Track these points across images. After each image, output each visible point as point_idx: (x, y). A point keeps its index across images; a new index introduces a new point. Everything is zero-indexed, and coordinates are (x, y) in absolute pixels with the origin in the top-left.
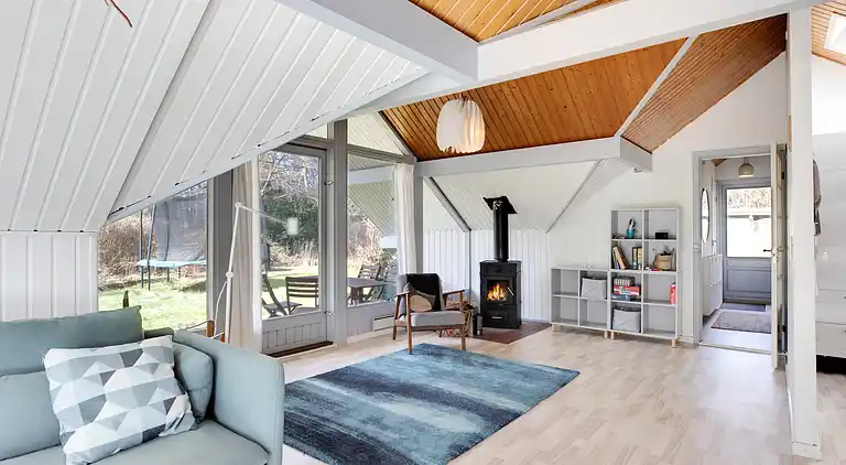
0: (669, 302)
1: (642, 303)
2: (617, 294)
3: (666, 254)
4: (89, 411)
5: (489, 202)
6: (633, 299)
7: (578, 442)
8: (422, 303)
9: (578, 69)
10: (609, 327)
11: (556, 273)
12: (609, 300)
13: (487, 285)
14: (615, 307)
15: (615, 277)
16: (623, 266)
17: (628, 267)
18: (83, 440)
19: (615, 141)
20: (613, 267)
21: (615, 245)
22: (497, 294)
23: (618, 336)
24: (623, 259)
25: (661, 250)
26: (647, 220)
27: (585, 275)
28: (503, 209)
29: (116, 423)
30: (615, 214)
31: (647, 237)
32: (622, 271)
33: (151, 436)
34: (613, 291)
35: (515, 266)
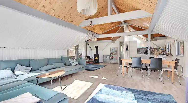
0: (116, 59)
2: (111, 58)
4: (73, 62)
5: (95, 47)
6: (113, 58)
8: (88, 59)
9: (107, 38)
10: (110, 62)
11: (104, 56)
13: (95, 57)
14: (111, 60)
15: (111, 56)
18: (73, 64)
19: (111, 40)
21: (111, 52)
22: (96, 58)
24: (111, 54)
25: (116, 53)
26: (114, 49)
27: (107, 56)
28: (97, 48)
29: (75, 63)
30: (111, 48)
31: (114, 51)
33: (77, 65)
35: (99, 55)
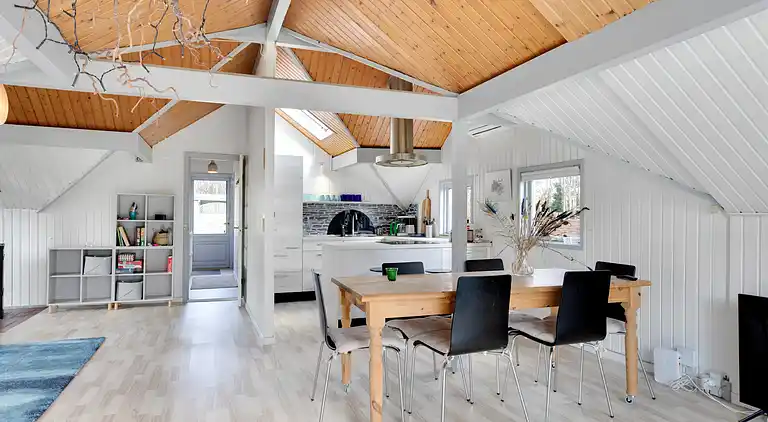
0: (166, 271)
1: (144, 274)
2: (121, 269)
3: (162, 232)
6: (136, 271)
7: (138, 377)
10: (113, 298)
11: (55, 253)
12: (113, 275)
14: (119, 280)
15: (119, 253)
16: (127, 244)
17: (133, 244)
19: (132, 137)
20: (118, 244)
21: (120, 225)
23: (121, 306)
24: (127, 236)
25: (159, 229)
27: (87, 253)
30: (119, 198)
31: (149, 218)
32: (128, 247)
34: (117, 266)
